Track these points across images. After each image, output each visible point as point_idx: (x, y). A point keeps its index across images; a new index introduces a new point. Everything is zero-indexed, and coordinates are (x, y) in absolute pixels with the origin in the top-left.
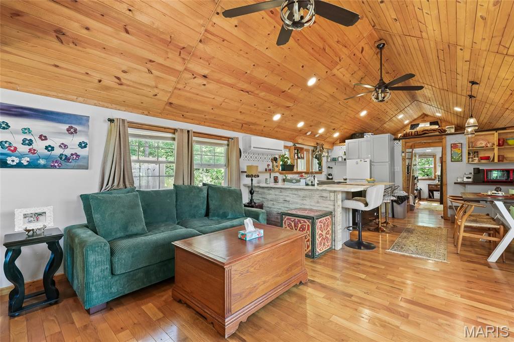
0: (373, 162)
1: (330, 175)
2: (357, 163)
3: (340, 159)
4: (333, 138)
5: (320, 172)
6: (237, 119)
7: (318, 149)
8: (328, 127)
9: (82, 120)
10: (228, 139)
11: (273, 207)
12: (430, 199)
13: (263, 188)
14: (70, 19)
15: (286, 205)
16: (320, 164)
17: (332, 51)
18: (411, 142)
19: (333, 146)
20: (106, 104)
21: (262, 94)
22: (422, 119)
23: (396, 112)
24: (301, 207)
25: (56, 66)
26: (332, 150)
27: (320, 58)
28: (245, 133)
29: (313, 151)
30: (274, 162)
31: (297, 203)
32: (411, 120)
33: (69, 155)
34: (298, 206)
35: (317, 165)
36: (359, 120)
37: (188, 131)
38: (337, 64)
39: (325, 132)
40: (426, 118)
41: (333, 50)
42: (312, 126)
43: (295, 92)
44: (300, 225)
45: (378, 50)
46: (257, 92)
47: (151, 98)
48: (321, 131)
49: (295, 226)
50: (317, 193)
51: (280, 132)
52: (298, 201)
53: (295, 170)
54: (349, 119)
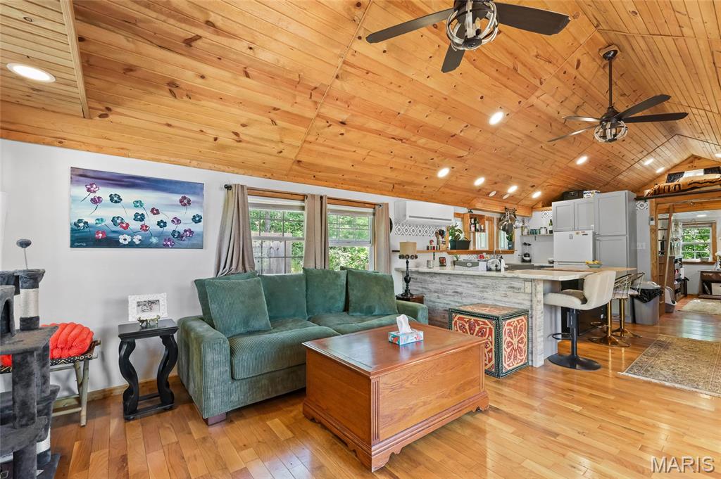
0: (599, 236)
1: (526, 255)
2: (571, 237)
3: (543, 232)
4: (531, 200)
5: (511, 250)
6: (386, 178)
7: (508, 217)
8: (522, 184)
9: (197, 188)
10: (374, 205)
11: (438, 300)
12: (706, 296)
13: (423, 273)
14: (184, 67)
15: (457, 298)
16: (510, 239)
17: (527, 70)
18: (667, 202)
19: (532, 212)
20: (222, 168)
21: (422, 141)
22: (690, 165)
23: (640, 156)
24: (479, 301)
25: (169, 125)
26: (530, 217)
27: (510, 83)
28: (397, 196)
29: (500, 220)
30: (440, 237)
31: (474, 296)
32: (669, 167)
33: (182, 232)
34: (476, 301)
35: (507, 241)
36: (576, 171)
37: (321, 197)
38: (536, 88)
39: (518, 191)
40: (696, 163)
41: (530, 69)
42: (498, 183)
43: (470, 134)
44: (477, 328)
45: (606, 62)
46: (414, 139)
47: (275, 156)
48: (513, 189)
49: (470, 329)
50: (505, 282)
51: (448, 193)
52: (475, 293)
53: (471, 248)
54: (557, 169)
